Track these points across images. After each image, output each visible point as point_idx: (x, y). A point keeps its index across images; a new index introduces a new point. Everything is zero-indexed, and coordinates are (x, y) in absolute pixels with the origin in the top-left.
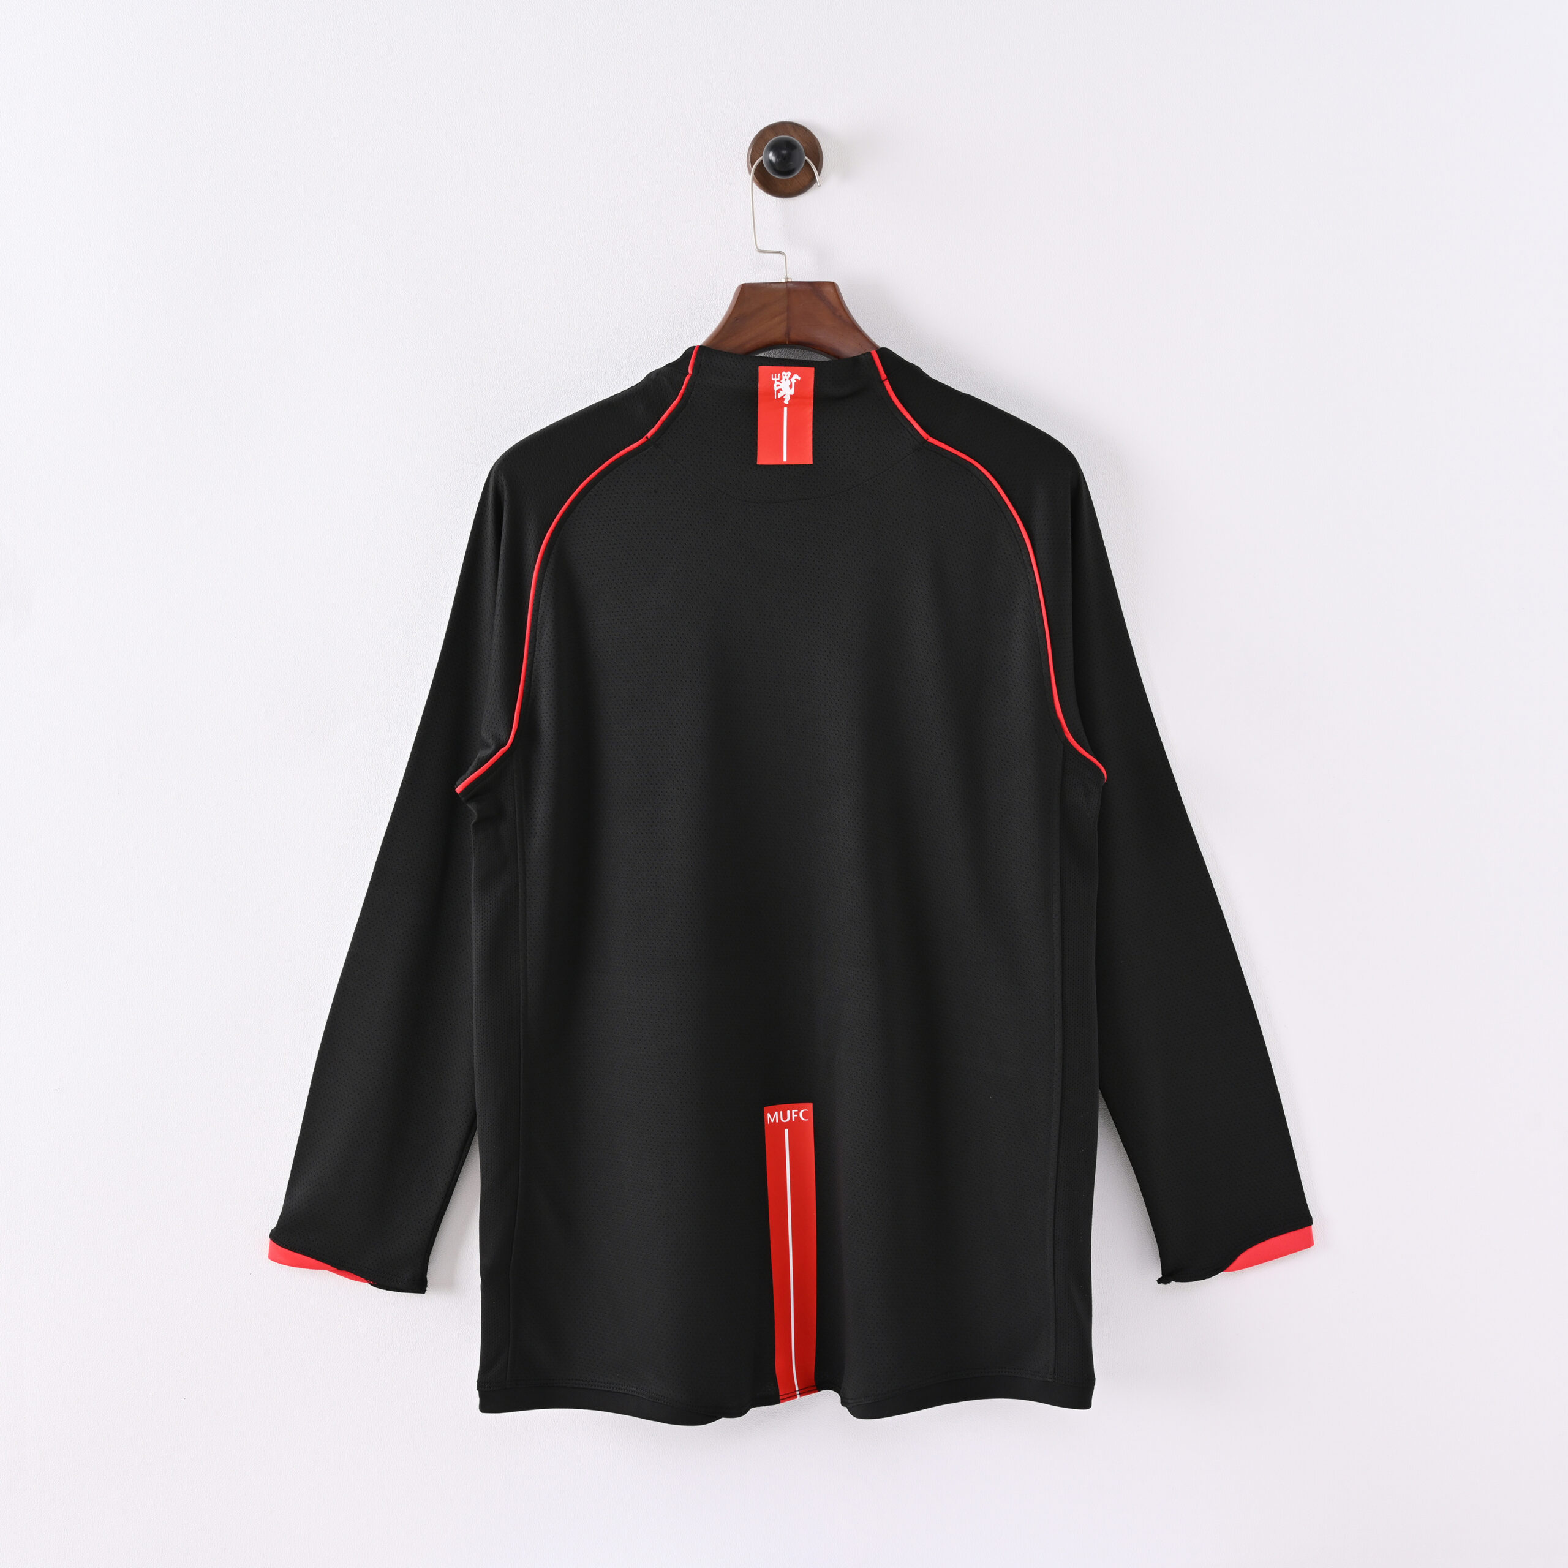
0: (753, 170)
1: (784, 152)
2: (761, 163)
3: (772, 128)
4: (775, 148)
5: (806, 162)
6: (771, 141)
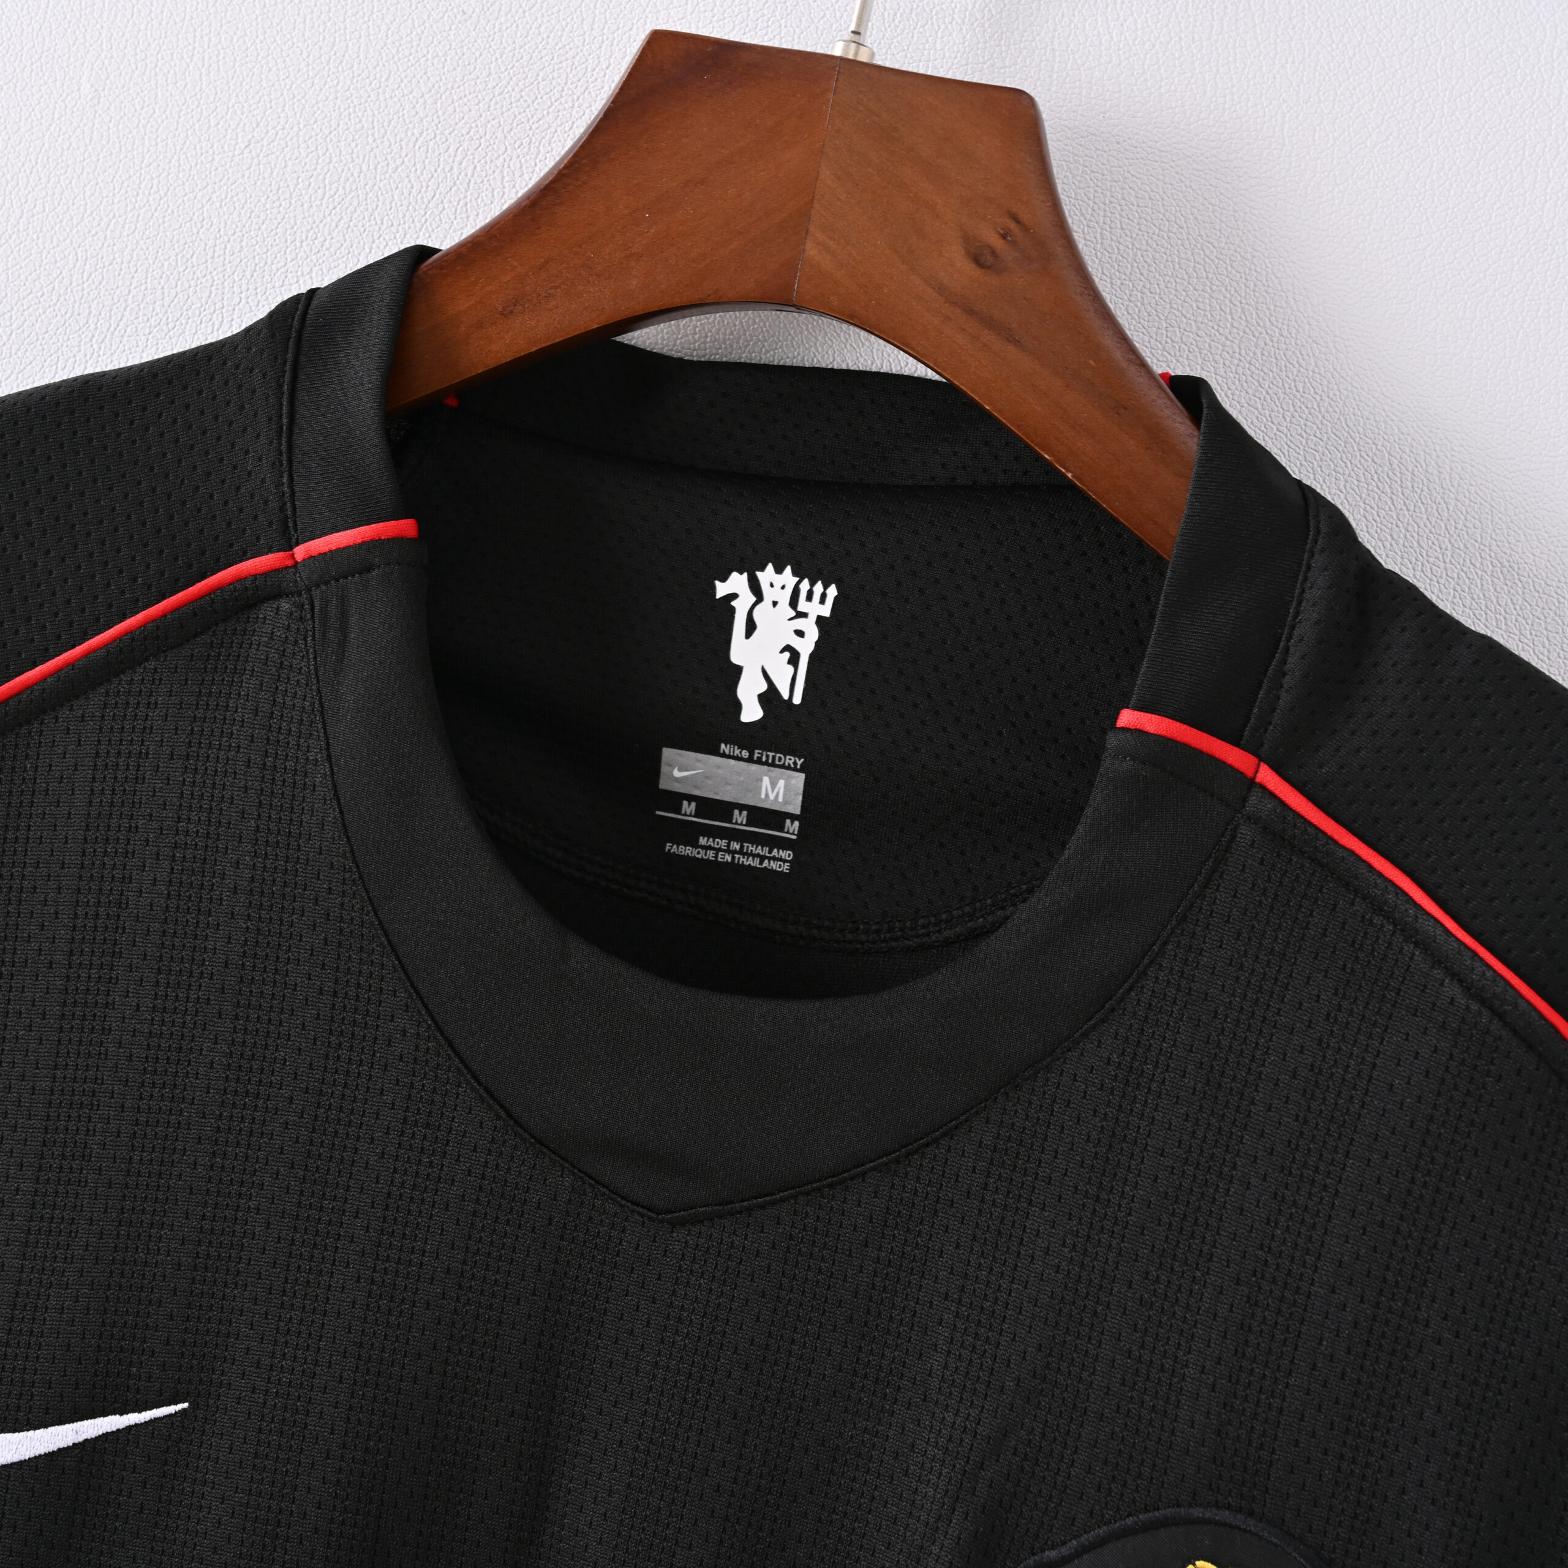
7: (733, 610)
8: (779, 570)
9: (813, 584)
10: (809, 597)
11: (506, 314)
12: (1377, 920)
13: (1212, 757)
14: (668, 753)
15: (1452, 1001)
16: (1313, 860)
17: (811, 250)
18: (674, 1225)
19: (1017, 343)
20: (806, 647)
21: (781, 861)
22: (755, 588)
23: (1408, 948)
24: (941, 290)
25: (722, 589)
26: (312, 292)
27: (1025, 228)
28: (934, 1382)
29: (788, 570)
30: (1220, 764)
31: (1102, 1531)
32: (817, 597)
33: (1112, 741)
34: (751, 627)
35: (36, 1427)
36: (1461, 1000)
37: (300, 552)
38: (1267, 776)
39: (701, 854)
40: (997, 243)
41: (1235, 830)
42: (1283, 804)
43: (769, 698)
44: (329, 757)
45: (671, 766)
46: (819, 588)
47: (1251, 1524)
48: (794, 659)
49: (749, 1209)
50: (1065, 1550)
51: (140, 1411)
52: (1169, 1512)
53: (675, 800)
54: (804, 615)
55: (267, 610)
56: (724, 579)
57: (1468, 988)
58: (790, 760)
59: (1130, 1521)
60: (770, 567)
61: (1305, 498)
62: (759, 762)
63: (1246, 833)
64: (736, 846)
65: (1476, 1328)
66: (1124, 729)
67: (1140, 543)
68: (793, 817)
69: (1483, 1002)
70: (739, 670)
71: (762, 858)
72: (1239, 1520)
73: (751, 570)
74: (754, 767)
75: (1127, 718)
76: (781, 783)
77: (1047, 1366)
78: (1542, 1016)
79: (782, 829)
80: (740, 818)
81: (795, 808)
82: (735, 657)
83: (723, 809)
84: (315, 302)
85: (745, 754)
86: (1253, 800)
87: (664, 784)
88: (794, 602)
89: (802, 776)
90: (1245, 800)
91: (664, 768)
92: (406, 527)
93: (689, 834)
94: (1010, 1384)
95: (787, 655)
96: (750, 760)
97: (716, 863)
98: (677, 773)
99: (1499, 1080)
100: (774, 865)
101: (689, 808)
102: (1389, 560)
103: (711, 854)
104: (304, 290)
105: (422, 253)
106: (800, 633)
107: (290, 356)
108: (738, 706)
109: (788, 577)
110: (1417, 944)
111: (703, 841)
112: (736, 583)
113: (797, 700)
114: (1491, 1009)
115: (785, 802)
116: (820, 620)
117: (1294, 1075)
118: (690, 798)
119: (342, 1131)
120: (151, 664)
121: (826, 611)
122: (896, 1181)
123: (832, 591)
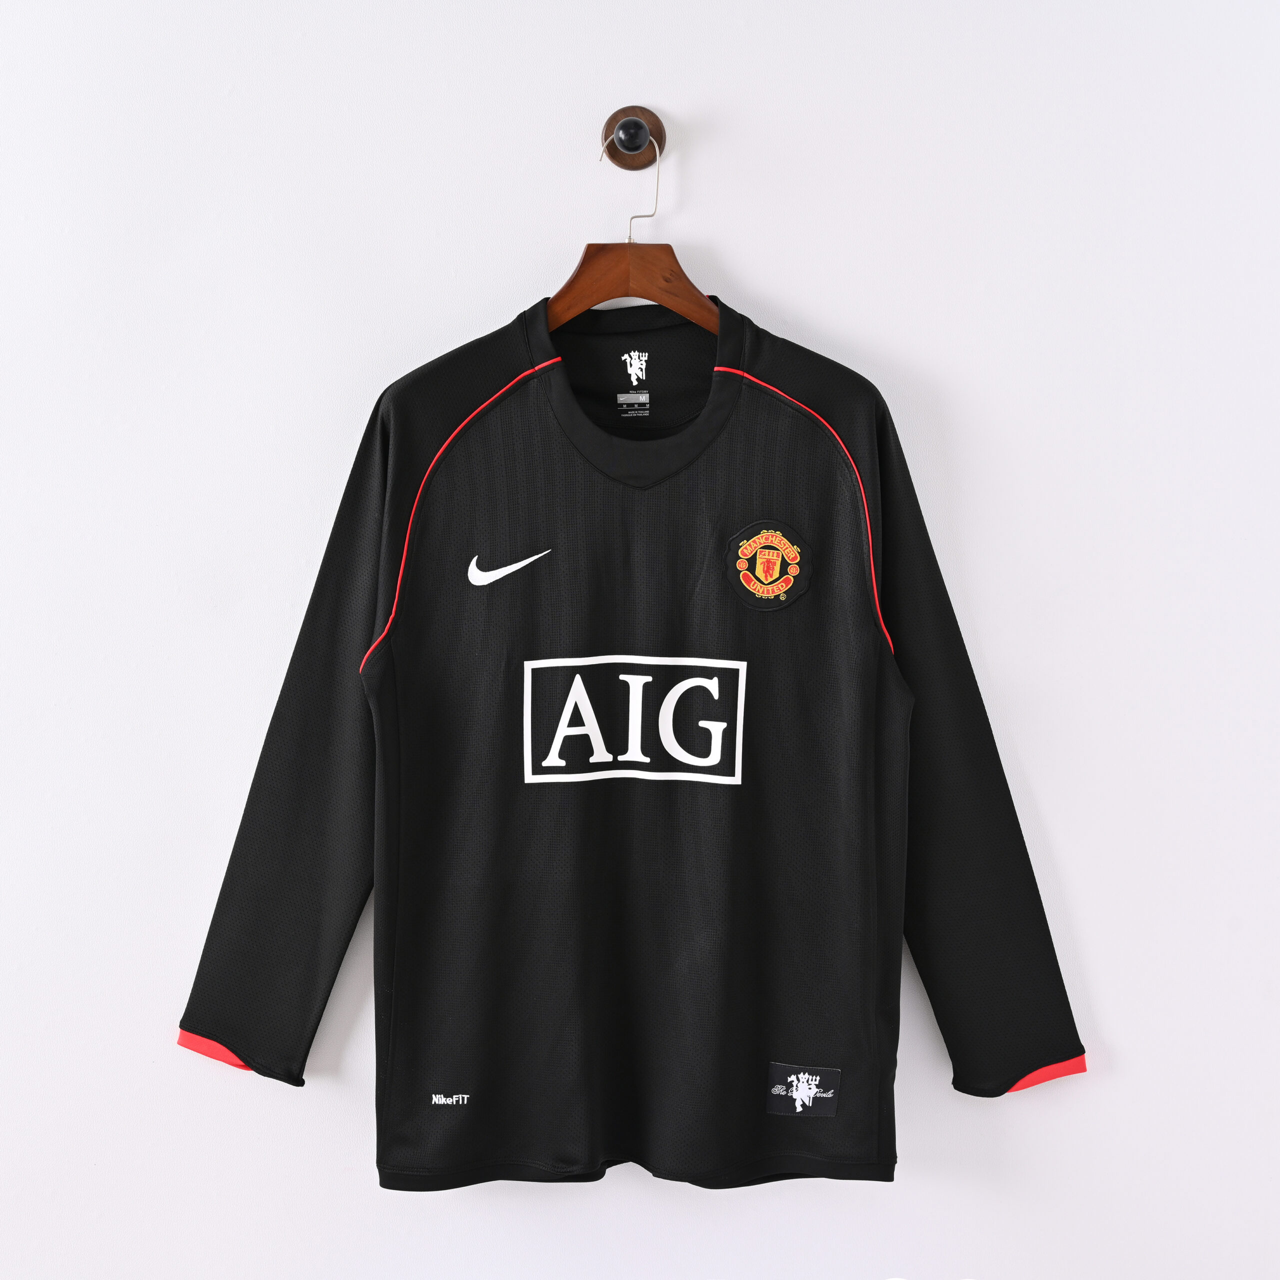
0: (605, 144)
1: (632, 131)
2: (613, 140)
3: (624, 111)
4: (625, 127)
5: (651, 142)
6: (622, 121)
7: (626, 362)
8: (634, 352)
9: (642, 353)
10: (642, 356)
11: (568, 309)
12: (773, 399)
13: (734, 373)
14: (618, 395)
15: (790, 411)
16: (758, 389)
17: (631, 285)
18: (645, 490)
19: (678, 296)
20: (644, 367)
21: (647, 413)
22: (630, 357)
23: (780, 403)
24: (660, 288)
25: (623, 358)
26: (525, 311)
27: (675, 273)
28: (704, 509)
29: (636, 351)
30: (736, 374)
31: (744, 529)
32: (644, 356)
33: (714, 374)
34: (631, 365)
35: (520, 561)
36: (792, 411)
37: (536, 368)
38: (746, 375)
39: (629, 415)
40: (670, 277)
41: (742, 387)
42: (750, 380)
43: (638, 379)
44: (552, 410)
45: (620, 398)
46: (644, 354)
47: (772, 521)
48: (642, 370)
49: (660, 483)
50: (737, 535)
51: (541, 553)
52: (756, 523)
53: (622, 405)
54: (642, 360)
55: (532, 382)
56: (623, 356)
57: (793, 408)
58: (645, 391)
59: (748, 526)
60: (632, 352)
61: (742, 318)
62: (639, 393)
63: (744, 387)
64: (636, 412)
65: (807, 474)
66: (716, 371)
67: (709, 332)
68: (648, 404)
69: (796, 410)
70: (631, 375)
71: (643, 414)
72: (769, 521)
73: (628, 352)
74: (637, 394)
75: (716, 369)
76: (644, 397)
77: (726, 500)
78: (807, 411)
79: (645, 406)
80: (636, 406)
81: (648, 401)
82: (629, 372)
83: (632, 405)
84: (526, 315)
85: (635, 392)
86: (744, 380)
87: (619, 402)
88: (639, 358)
89: (648, 394)
90: (743, 380)
91: (618, 399)
92: (559, 359)
93: (626, 412)
94: (719, 505)
95: (640, 369)
96: (637, 393)
97: (633, 416)
98: (621, 399)
99: (802, 425)
100: (645, 414)
101: (625, 406)
102: (761, 327)
103: (632, 415)
104: (523, 311)
105: (547, 299)
106: (642, 364)
107: (525, 327)
108: (632, 382)
109: (637, 353)
110: (781, 402)
111: (629, 412)
112: (626, 356)
113: (644, 378)
114: (798, 411)
115: (646, 400)
116: (646, 361)
117: (763, 432)
118: (625, 404)
119: (572, 486)
120: (509, 398)
121: (646, 359)
122: (689, 471)
123: (647, 354)
